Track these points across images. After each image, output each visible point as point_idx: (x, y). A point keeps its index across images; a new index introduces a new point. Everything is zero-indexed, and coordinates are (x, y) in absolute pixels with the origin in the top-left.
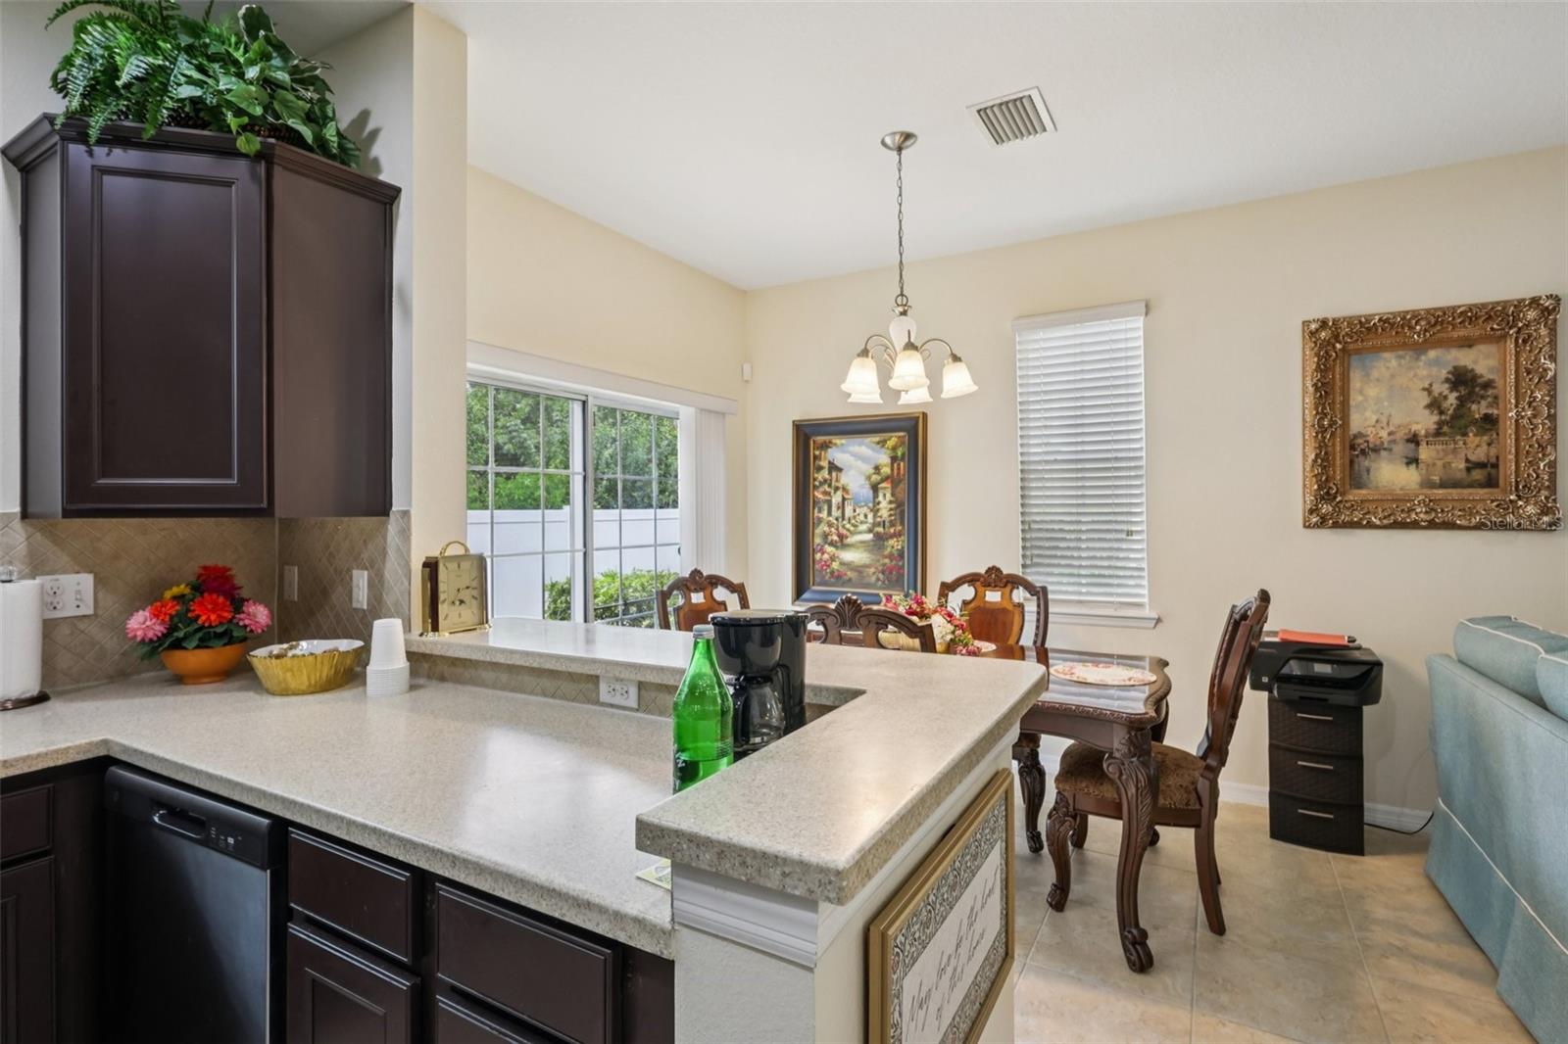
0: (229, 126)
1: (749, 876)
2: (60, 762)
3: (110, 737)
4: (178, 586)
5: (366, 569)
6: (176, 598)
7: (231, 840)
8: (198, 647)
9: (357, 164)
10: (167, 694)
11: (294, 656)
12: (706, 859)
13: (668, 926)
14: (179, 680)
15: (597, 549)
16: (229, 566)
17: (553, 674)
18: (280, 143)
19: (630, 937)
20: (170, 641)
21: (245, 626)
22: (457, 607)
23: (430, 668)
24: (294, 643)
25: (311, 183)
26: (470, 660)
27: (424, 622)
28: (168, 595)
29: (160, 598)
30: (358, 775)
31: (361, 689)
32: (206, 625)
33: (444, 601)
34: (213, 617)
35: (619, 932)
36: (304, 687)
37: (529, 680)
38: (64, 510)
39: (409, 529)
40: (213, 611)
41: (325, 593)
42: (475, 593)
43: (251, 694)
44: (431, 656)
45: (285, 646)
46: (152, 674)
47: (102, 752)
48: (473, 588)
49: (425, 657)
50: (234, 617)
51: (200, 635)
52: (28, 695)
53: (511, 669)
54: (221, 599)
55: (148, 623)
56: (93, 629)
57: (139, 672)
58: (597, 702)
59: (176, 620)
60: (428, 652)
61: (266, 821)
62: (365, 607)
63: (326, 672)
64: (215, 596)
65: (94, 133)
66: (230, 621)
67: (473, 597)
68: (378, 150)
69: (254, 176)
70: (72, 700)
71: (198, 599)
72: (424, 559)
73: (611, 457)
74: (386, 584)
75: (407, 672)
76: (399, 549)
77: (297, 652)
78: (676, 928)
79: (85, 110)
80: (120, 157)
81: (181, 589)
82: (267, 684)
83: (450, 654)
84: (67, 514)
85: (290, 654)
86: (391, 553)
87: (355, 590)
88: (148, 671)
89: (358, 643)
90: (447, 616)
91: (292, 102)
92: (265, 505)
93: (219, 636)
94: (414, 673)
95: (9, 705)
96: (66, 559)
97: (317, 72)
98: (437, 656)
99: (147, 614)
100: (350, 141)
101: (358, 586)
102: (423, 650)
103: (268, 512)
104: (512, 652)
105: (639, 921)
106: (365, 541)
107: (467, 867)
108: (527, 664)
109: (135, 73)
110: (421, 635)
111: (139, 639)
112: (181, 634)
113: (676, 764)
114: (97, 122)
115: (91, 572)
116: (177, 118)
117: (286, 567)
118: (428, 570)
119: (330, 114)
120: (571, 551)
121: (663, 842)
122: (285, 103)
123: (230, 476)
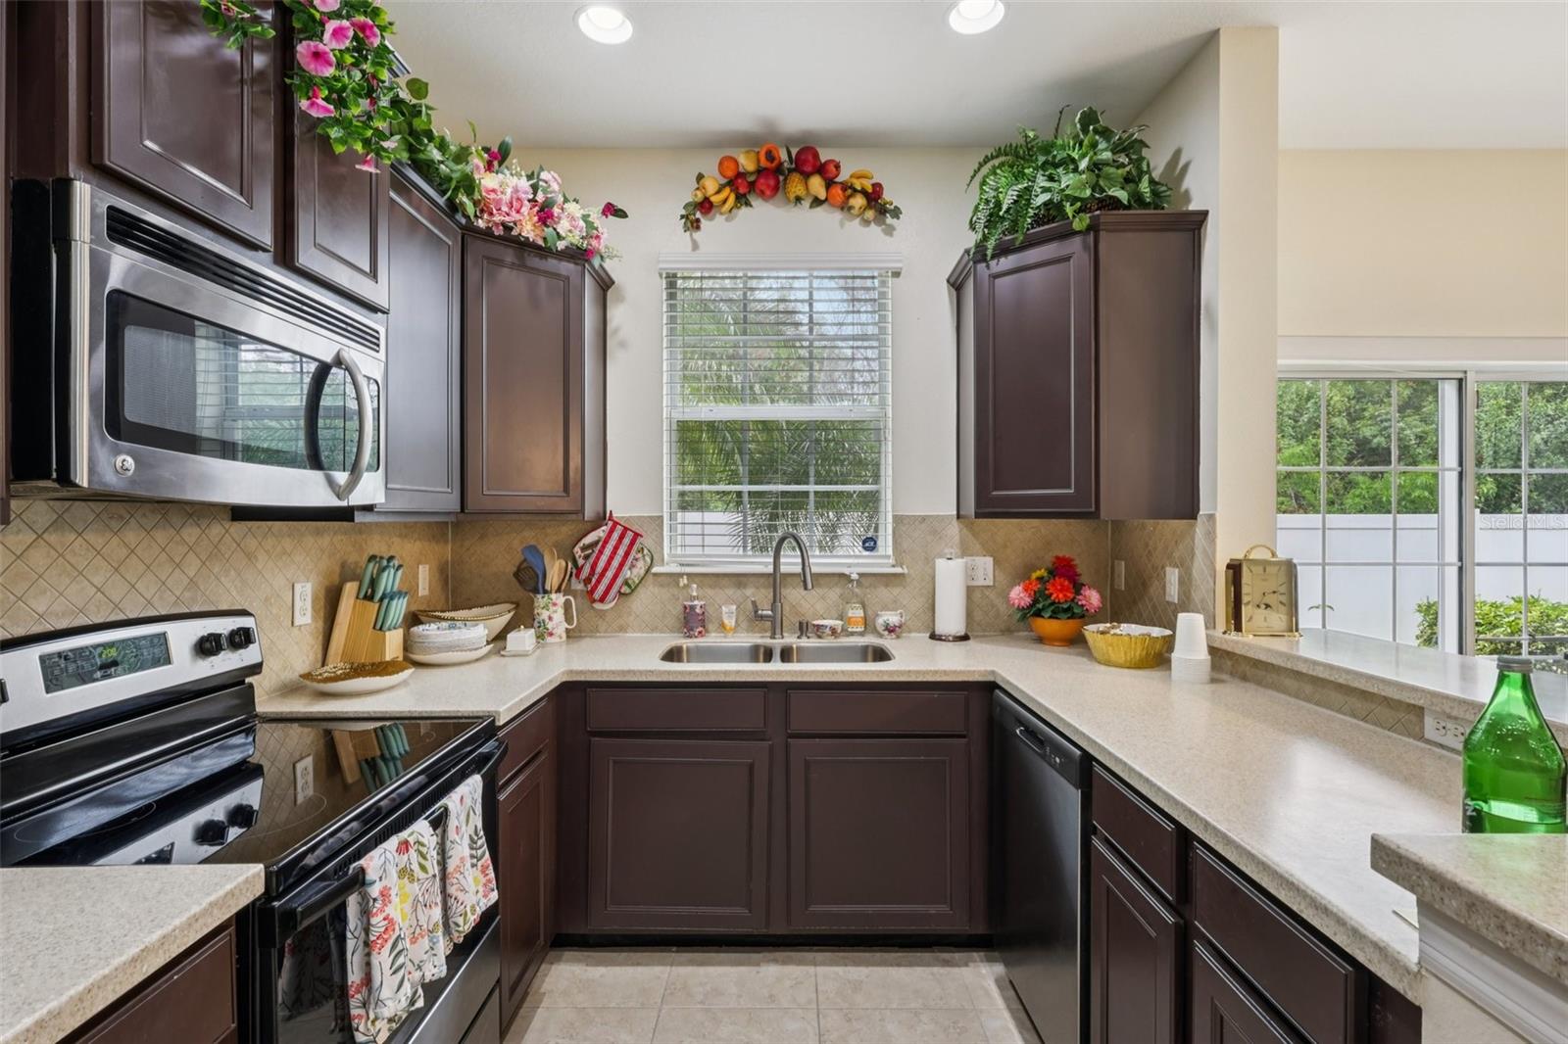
0: (1067, 214)
1: (1508, 945)
2: (971, 679)
3: (995, 669)
4: (1040, 570)
5: (1178, 567)
6: (1040, 579)
7: (1058, 760)
8: (1050, 617)
9: (1168, 202)
10: (1032, 649)
11: (1114, 634)
12: (1452, 906)
13: (1416, 969)
14: (1041, 640)
15: (1479, 564)
16: (1072, 557)
17: (1364, 695)
18: (1103, 212)
19: (1369, 961)
20: (1032, 612)
21: (1082, 606)
22: (1262, 611)
23: (1233, 666)
24: (1115, 624)
25: (1129, 235)
26: (1272, 664)
27: (1227, 622)
28: (1035, 575)
29: (1029, 578)
30: (1145, 736)
31: (1168, 672)
32: (1057, 601)
33: (1248, 603)
34: (1061, 596)
35: (1358, 951)
36: (1122, 660)
37: (1337, 698)
38: (976, 513)
39: (1214, 532)
40: (1061, 591)
41: (1145, 585)
42: (1283, 599)
43: (1085, 660)
44: (1234, 654)
45: (1108, 625)
46: (1026, 633)
47: (991, 678)
48: (1281, 594)
49: (1229, 654)
50: (1074, 598)
51: (1053, 607)
52: (959, 634)
53: (1316, 681)
54: (1066, 583)
55: (1022, 595)
56: (992, 595)
57: (1019, 631)
58: (1421, 738)
59: (1038, 595)
60: (1229, 649)
61: (1078, 752)
62: (1176, 601)
63: (1138, 652)
64: (1062, 580)
65: (989, 252)
66: (1073, 600)
67: (1281, 603)
68: (1189, 183)
69: (1086, 247)
70: (981, 642)
71: (1052, 581)
72: (1228, 561)
73: (1546, 442)
74: (1194, 583)
75: (1209, 663)
76: (1205, 551)
77: (1118, 631)
78: (1424, 973)
79: (985, 238)
80: (1006, 262)
81: (1042, 572)
82: (1095, 654)
83: (1250, 654)
84: (978, 515)
85: (1112, 632)
86: (1198, 553)
87: (1168, 585)
88: (1023, 631)
89: (1168, 632)
90: (1251, 618)
91: (1112, 174)
92: (1093, 509)
93: (1066, 611)
94: (1216, 666)
95: (951, 638)
96: (978, 546)
97: (1135, 136)
98: (1240, 656)
99: (1021, 588)
100: (1163, 185)
101: (1170, 581)
102: (1224, 647)
103: (1094, 515)
104: (1315, 663)
105: (1380, 948)
106: (1176, 542)
107: (1216, 835)
108: (1332, 679)
109: (1010, 202)
110: (1225, 633)
111: (1016, 606)
112: (1040, 606)
113: (1465, 811)
114: (991, 244)
115: (991, 556)
116: (1038, 221)
117: (1116, 562)
118: (1231, 571)
119: (1145, 169)
120: (1438, 565)
121: (1401, 870)
122: (1108, 178)
123: (1069, 487)
